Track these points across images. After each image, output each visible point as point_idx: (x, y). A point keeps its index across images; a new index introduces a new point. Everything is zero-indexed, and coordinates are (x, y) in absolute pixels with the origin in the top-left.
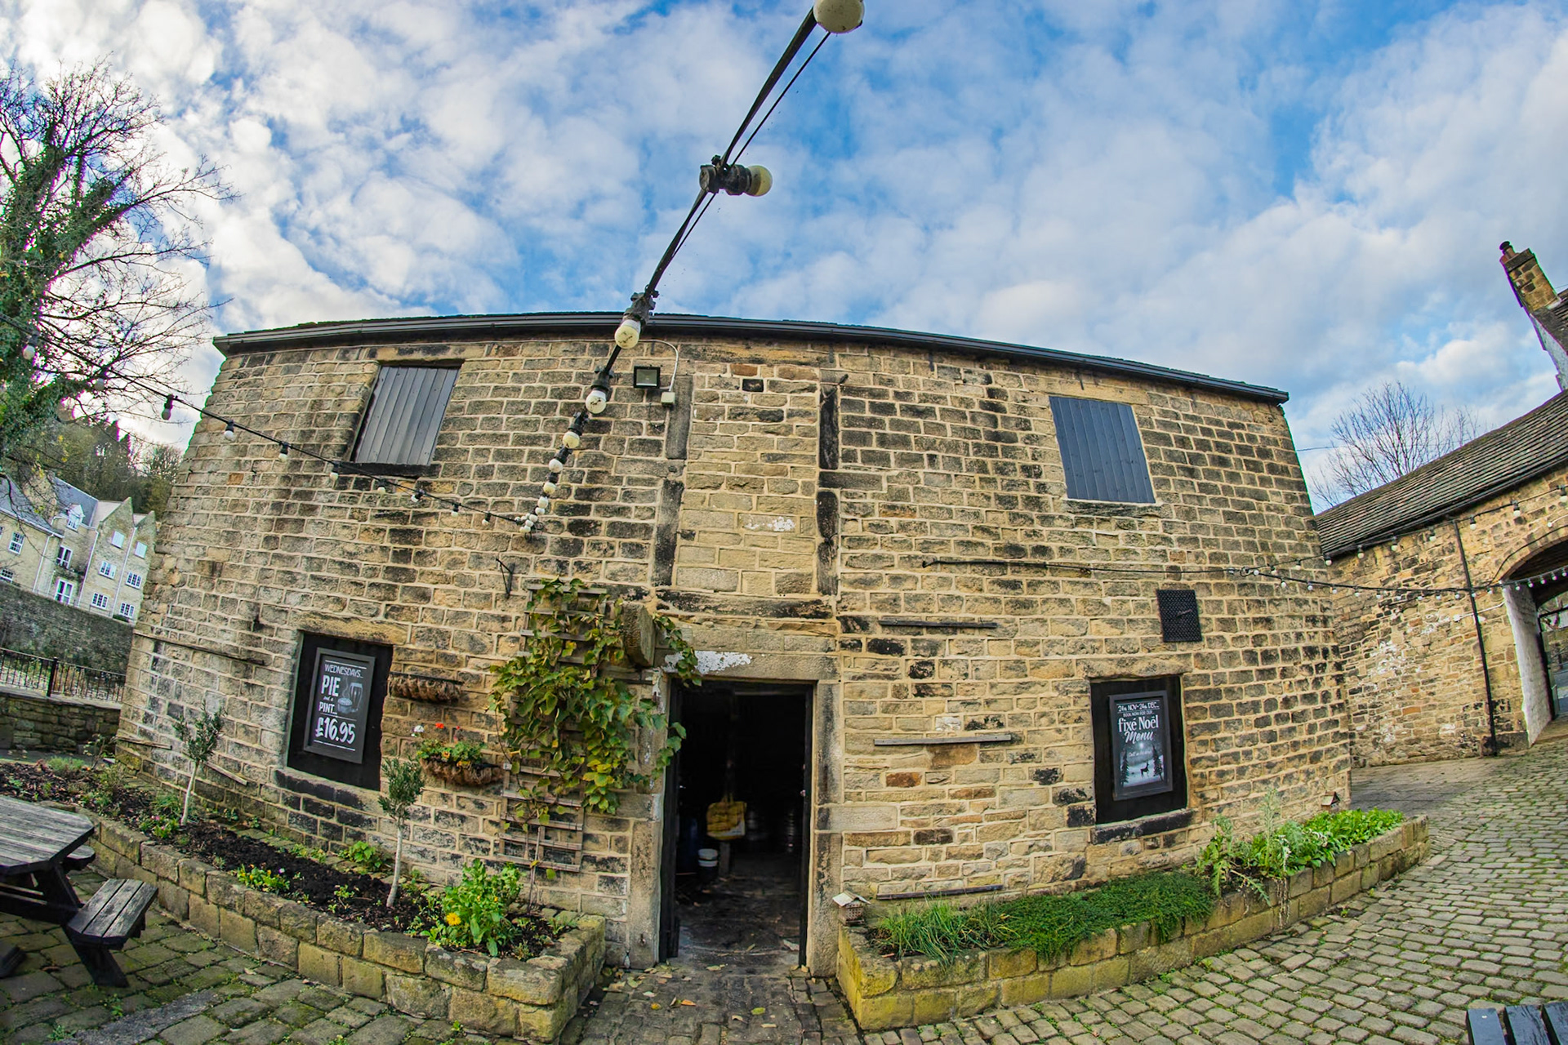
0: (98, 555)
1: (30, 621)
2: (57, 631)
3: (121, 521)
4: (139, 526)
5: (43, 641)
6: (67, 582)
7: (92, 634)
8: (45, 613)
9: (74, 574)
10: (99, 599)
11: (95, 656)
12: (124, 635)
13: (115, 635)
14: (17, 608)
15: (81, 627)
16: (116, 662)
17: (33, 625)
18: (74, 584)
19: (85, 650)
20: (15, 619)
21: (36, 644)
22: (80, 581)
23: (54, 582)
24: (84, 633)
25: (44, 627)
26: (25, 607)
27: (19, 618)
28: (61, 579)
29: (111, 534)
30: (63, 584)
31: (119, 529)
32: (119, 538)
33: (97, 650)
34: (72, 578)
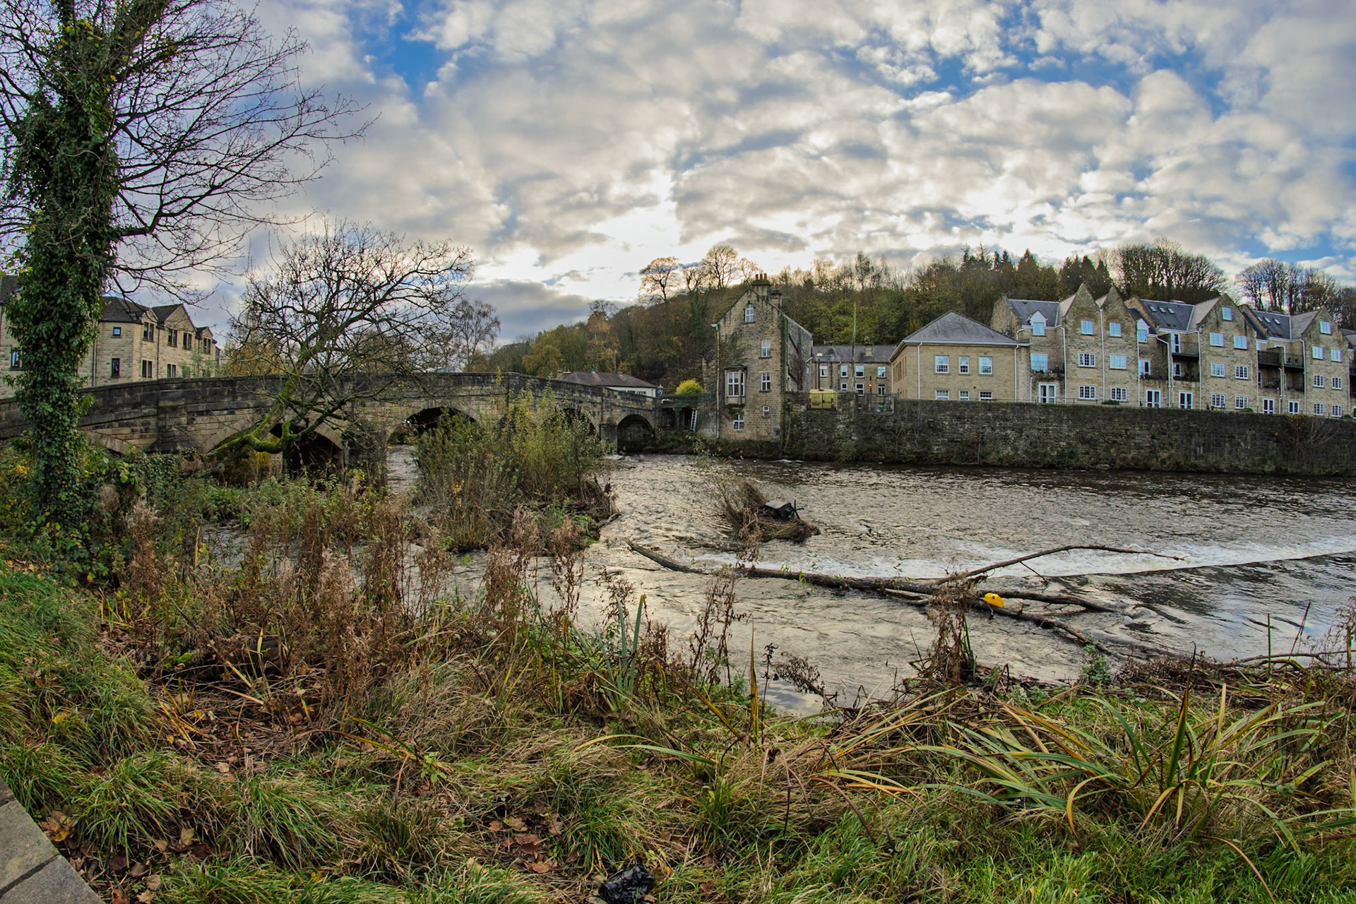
0: (1072, 350)
1: (1005, 429)
2: (1035, 433)
3: (1083, 309)
4: (1104, 307)
5: (1022, 444)
6: (1047, 385)
7: (1075, 426)
8: (1018, 418)
9: (1052, 375)
10: (1086, 391)
11: (1081, 449)
12: (1111, 419)
13: (1101, 421)
14: (988, 420)
15: (1061, 421)
16: (1107, 450)
17: (1009, 432)
18: (1056, 384)
19: (1069, 444)
20: (988, 430)
21: (1015, 449)
22: (1061, 379)
23: (1035, 388)
24: (1065, 427)
25: (1021, 431)
26: (996, 418)
27: (993, 429)
28: (1040, 384)
29: (1077, 325)
30: (1044, 387)
31: (1083, 317)
32: (1086, 327)
33: (1084, 441)
34: (1052, 379)
